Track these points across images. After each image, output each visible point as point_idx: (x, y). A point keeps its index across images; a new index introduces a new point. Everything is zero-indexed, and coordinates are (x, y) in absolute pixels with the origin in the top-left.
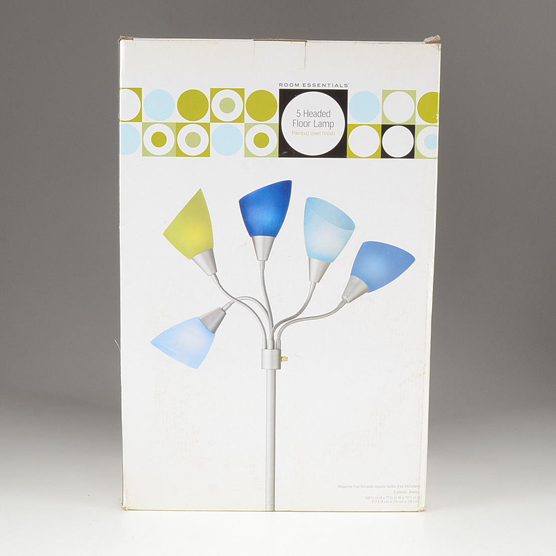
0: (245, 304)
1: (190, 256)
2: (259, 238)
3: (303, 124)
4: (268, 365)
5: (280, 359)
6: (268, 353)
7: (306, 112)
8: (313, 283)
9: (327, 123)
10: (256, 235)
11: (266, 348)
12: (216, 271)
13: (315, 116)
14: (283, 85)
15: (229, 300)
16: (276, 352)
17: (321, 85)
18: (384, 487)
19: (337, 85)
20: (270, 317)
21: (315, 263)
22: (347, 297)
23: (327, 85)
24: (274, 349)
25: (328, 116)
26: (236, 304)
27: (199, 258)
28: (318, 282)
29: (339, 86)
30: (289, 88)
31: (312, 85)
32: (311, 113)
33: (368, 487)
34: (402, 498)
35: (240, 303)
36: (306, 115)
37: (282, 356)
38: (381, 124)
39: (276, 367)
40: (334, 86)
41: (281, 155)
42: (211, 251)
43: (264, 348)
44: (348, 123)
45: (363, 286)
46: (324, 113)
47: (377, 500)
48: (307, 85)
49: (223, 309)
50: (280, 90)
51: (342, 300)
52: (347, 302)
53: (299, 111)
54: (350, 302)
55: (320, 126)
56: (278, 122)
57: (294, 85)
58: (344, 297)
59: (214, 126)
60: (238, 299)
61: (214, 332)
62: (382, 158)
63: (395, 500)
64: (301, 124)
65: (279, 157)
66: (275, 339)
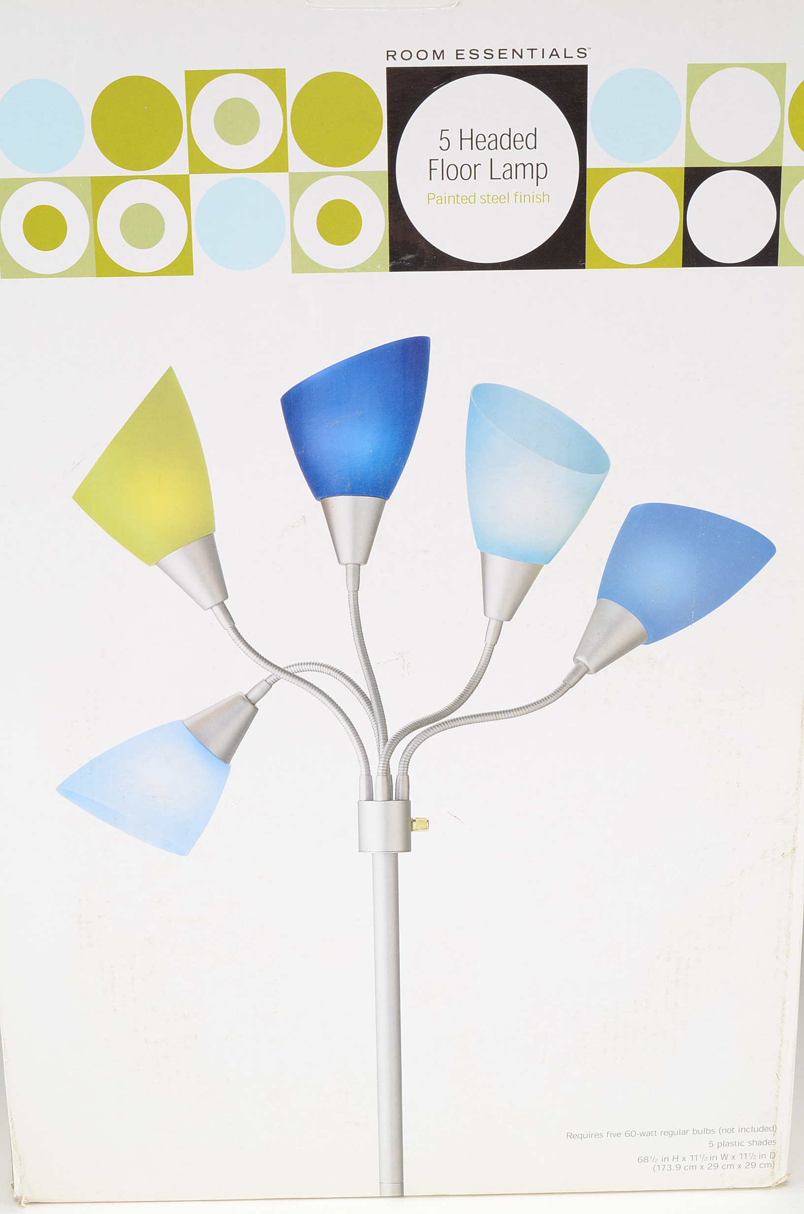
0: (308, 683)
1: (152, 557)
2: (341, 504)
3: (459, 172)
4: (375, 840)
5: (408, 824)
6: (375, 810)
7: (466, 134)
8: (493, 623)
9: (529, 168)
10: (334, 495)
11: (370, 798)
12: (227, 597)
13: (493, 145)
14: (398, 56)
15: (265, 672)
16: (396, 807)
17: (509, 53)
18: (686, 1132)
19: (554, 53)
20: (378, 717)
21: (500, 566)
22: (589, 658)
23: (527, 54)
24: (390, 799)
25: (531, 145)
26: (285, 685)
27: (177, 560)
28: (509, 619)
29: (561, 54)
30: (414, 63)
31: (481, 54)
32: (481, 138)
33: (643, 1134)
34: (730, 1157)
35: (294, 680)
36: (467, 144)
37: (413, 816)
38: (684, 167)
39: (396, 844)
40: (547, 54)
41: (397, 264)
42: (209, 543)
43: (364, 796)
44: (589, 165)
45: (633, 625)
46: (518, 138)
47: (666, 1163)
48: (467, 54)
49: (250, 697)
50: (391, 72)
51: (573, 665)
52: (587, 671)
53: (445, 134)
54: (598, 669)
55: (507, 175)
56: (385, 168)
57: (431, 54)
58: (580, 658)
59: (200, 184)
60: (289, 670)
61: (226, 757)
62: (683, 266)
63: (713, 1162)
64: (452, 172)
65: (393, 269)
66: (394, 772)
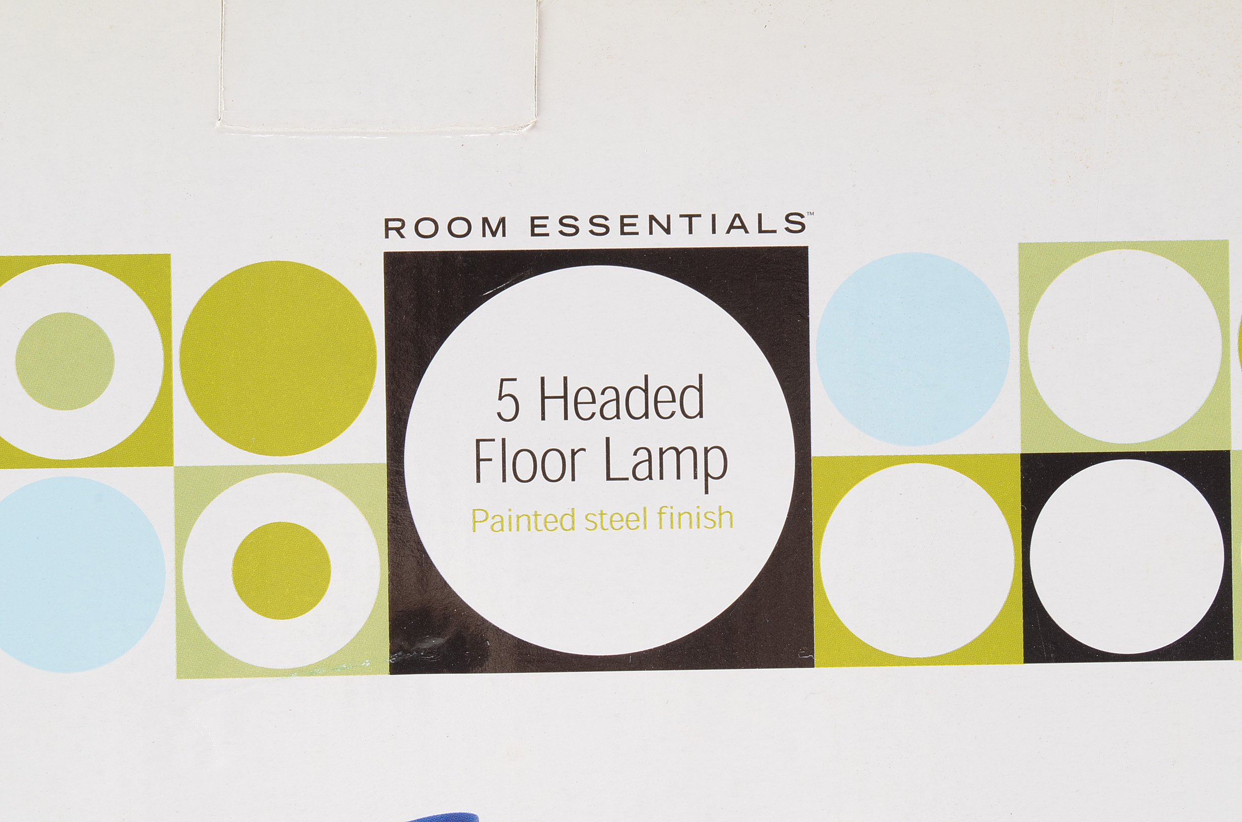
3: (539, 466)
7: (554, 388)
9: (687, 456)
13: (610, 411)
14: (408, 230)
17: (642, 224)
19: (737, 223)
23: (679, 225)
25: (692, 409)
29: (752, 225)
30: (443, 243)
31: (584, 226)
32: (585, 396)
36: (555, 407)
38: (1019, 451)
40: (723, 224)
41: (407, 657)
44: (817, 450)
46: (665, 395)
48: (553, 226)
50: (393, 261)
53: (508, 388)
55: (642, 471)
56: (382, 459)
57: (477, 226)
62: (1027, 661)
64: (525, 466)
65: (397, 669)
